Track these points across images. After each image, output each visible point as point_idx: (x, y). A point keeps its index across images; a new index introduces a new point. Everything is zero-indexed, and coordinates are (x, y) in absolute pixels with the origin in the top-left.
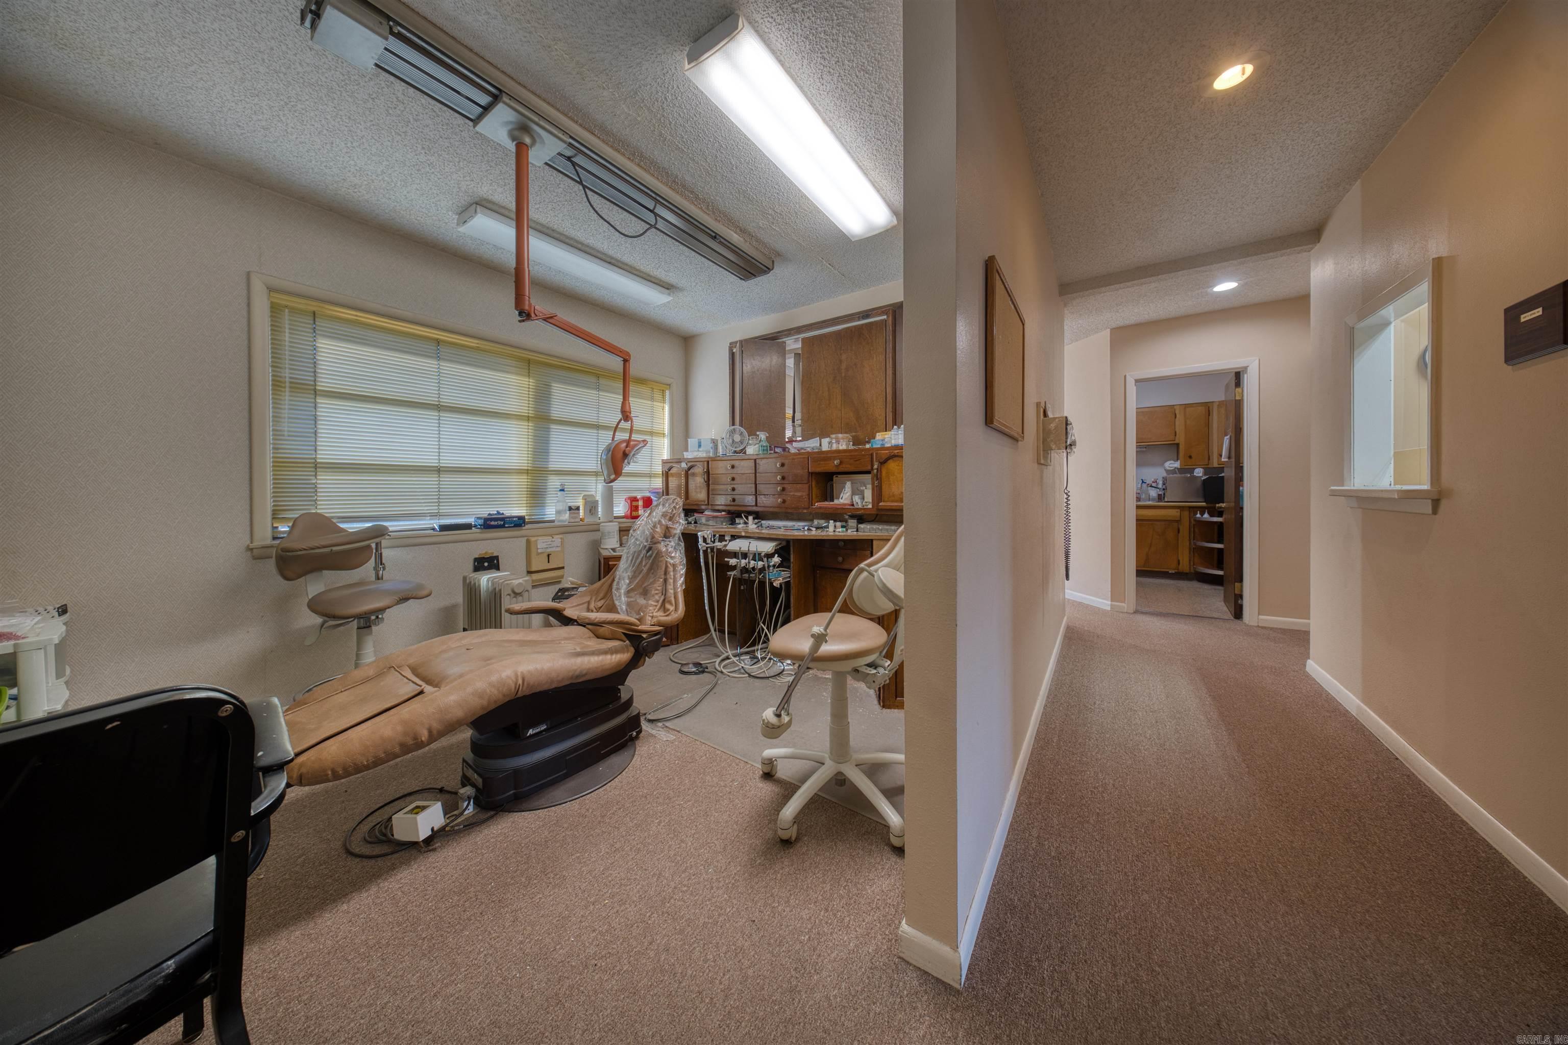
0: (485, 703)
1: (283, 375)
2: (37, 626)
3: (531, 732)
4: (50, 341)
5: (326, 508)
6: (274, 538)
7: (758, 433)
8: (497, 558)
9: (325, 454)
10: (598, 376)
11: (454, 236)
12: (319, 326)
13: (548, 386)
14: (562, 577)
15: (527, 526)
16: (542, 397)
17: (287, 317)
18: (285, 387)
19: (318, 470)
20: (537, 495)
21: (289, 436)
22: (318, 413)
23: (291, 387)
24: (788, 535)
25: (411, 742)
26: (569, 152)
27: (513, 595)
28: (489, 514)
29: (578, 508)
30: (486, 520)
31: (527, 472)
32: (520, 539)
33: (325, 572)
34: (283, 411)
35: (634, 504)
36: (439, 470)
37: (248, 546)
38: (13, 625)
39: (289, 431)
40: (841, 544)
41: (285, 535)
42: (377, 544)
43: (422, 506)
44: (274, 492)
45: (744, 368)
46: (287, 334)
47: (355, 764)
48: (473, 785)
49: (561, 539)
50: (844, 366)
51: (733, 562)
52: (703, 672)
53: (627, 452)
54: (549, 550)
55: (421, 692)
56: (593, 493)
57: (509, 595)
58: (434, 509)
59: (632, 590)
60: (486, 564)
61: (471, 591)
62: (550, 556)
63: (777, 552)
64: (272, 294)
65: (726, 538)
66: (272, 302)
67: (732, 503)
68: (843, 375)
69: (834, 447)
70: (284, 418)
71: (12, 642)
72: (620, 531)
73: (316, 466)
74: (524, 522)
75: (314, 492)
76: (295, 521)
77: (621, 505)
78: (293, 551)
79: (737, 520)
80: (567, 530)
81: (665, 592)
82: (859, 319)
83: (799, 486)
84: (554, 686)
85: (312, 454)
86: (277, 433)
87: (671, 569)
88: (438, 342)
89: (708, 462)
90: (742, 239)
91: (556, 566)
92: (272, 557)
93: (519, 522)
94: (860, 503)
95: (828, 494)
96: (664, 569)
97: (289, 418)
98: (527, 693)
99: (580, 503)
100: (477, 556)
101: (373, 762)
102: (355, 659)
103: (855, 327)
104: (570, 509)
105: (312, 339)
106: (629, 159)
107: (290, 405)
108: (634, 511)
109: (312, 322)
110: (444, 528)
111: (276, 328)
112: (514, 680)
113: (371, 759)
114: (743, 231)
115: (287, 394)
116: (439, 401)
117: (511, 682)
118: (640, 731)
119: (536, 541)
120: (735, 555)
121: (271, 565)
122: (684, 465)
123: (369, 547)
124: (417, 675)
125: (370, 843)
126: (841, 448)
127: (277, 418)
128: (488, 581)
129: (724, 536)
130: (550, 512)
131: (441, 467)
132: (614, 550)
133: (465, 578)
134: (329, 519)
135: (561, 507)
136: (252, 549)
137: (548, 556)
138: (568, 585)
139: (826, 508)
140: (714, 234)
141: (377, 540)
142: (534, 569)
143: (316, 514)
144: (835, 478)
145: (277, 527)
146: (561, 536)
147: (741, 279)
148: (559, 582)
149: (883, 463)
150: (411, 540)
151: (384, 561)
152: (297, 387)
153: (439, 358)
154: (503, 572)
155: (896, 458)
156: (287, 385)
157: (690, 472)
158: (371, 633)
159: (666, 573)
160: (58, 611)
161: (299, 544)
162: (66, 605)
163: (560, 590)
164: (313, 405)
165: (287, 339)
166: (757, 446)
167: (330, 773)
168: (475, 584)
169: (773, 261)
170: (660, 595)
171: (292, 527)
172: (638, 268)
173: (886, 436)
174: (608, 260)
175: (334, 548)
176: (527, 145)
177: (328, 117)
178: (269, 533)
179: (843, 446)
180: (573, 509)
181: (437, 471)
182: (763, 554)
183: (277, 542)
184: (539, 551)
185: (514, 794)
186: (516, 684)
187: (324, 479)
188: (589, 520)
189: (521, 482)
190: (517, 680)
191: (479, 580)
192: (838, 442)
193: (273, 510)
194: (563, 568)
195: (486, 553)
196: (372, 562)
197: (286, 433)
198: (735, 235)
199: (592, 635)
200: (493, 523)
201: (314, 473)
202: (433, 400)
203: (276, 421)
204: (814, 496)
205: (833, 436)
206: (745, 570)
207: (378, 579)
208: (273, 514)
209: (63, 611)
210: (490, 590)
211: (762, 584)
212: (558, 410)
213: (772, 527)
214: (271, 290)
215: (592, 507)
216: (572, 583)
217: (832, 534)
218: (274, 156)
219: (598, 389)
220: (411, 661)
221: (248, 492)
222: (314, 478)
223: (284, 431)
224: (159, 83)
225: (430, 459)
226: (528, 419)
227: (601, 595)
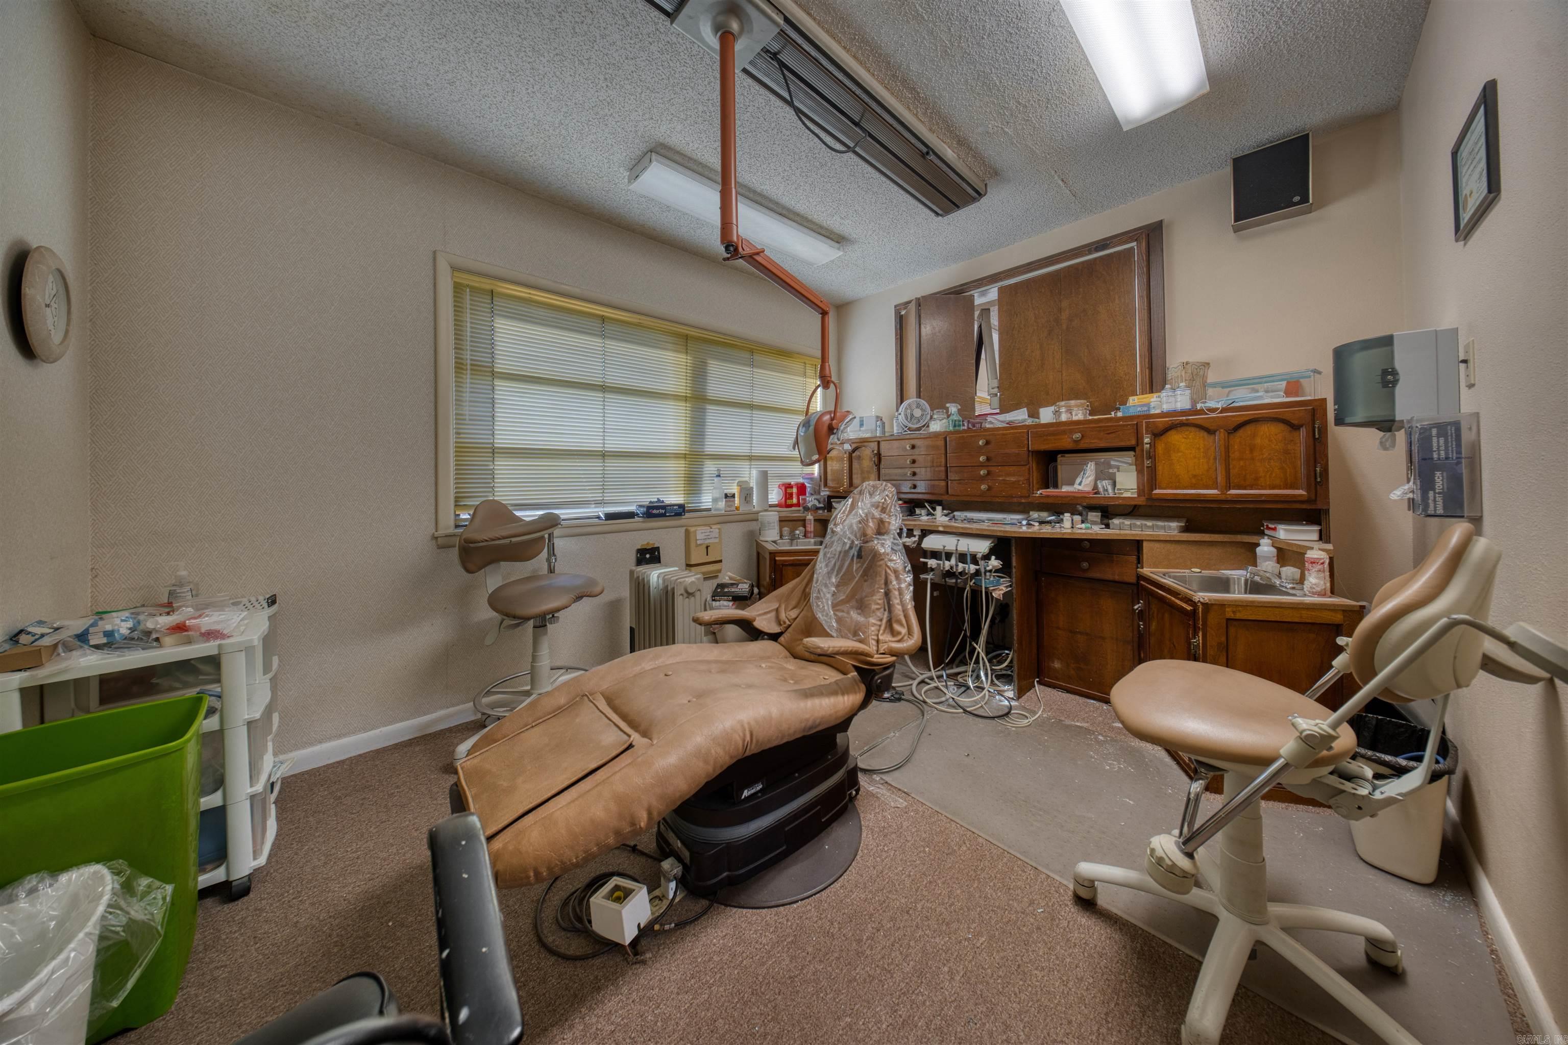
0: (710, 768)
1: (464, 357)
2: (241, 623)
3: (746, 793)
4: (268, 328)
5: (504, 494)
6: (457, 526)
7: (948, 405)
8: (658, 549)
9: (503, 439)
10: (752, 352)
11: (622, 201)
12: (496, 305)
13: (704, 364)
14: (719, 571)
15: (687, 515)
16: (699, 375)
17: (468, 297)
18: (467, 370)
19: (496, 455)
20: (693, 482)
21: (470, 420)
22: (495, 397)
23: (471, 370)
24: (996, 531)
25: (628, 829)
26: (775, 47)
27: (685, 595)
28: (651, 502)
29: (733, 496)
30: (649, 508)
31: (685, 456)
32: (680, 529)
33: (502, 563)
34: (464, 395)
35: (789, 491)
36: (604, 455)
37: (434, 534)
38: (222, 621)
39: (470, 415)
40: (1087, 544)
41: (467, 523)
42: (549, 535)
43: (586, 493)
44: (456, 479)
45: (923, 330)
46: (468, 315)
47: (562, 862)
48: (680, 860)
49: (719, 529)
50: (1064, 316)
51: (932, 563)
52: (899, 699)
53: (834, 425)
54: (708, 541)
55: (631, 746)
56: (747, 479)
57: (682, 595)
58: (598, 496)
59: (843, 602)
60: (648, 556)
61: (640, 587)
62: (709, 548)
63: (993, 552)
64: (456, 274)
65: (915, 533)
66: (455, 282)
67: (913, 491)
68: (1064, 327)
69: (1064, 417)
70: (466, 401)
71: (218, 642)
72: (780, 521)
73: (494, 451)
74: (684, 511)
75: (491, 479)
76: (476, 508)
77: (775, 492)
78: (475, 543)
79: (918, 511)
80: (724, 520)
81: (890, 608)
82: (1090, 253)
83: (1012, 469)
84: (785, 741)
85: (490, 439)
86: (459, 417)
87: (892, 577)
88: (603, 319)
89: (879, 442)
90: (955, 155)
91: (714, 560)
92: (454, 546)
93: (680, 511)
94: (1110, 490)
95: (1049, 479)
96: (883, 577)
97: (471, 401)
98: (756, 751)
99: (735, 490)
100: (639, 548)
101: (583, 858)
102: (530, 660)
103: (1083, 263)
104: (726, 496)
105: (490, 320)
106: (845, 48)
107: (471, 388)
108: (789, 499)
109: (490, 301)
110: (610, 517)
111: (458, 309)
112: (741, 734)
113: (581, 855)
114: (962, 143)
115: (468, 376)
116: (602, 382)
117: (738, 738)
118: (858, 791)
119: (696, 530)
120: (935, 555)
121: (454, 554)
122: (847, 447)
123: (543, 537)
124: (615, 709)
125: (564, 929)
126: (1075, 418)
127: (459, 402)
128: (658, 577)
129: (912, 530)
130: (707, 499)
131: (606, 451)
132: (775, 542)
133: (632, 573)
134: (505, 506)
135: (717, 494)
136: (437, 538)
137: (707, 547)
138: (726, 580)
139: (1057, 497)
140: (925, 150)
141: (550, 531)
142: (693, 562)
143: (494, 500)
144: (1060, 458)
145: (459, 515)
146: (719, 526)
147: (937, 214)
148: (716, 577)
149: (1159, 434)
150: (581, 530)
151: (555, 552)
152: (477, 369)
153: (603, 336)
154: (666, 566)
155: (1185, 428)
156: (469, 367)
157: (854, 455)
158: (546, 633)
159: (887, 583)
160: (268, 602)
161: (483, 535)
162: (275, 595)
163: (719, 586)
164: (490, 387)
165: (468, 320)
166: (944, 421)
167: (532, 874)
168: (643, 579)
169: (986, 185)
170: (882, 610)
171: (473, 516)
172: (810, 217)
173: (1152, 400)
174: (780, 210)
175: (514, 540)
176: (733, 34)
177: (512, 53)
178: (452, 523)
179: (1079, 415)
180: (729, 497)
181: (601, 455)
182: (979, 556)
183: (461, 530)
184: (699, 542)
185: (728, 876)
186: (744, 741)
187: (503, 467)
188: (744, 509)
189: (677, 468)
190: (745, 735)
191: (649, 576)
192: (1069, 411)
193: (456, 497)
194: (720, 561)
195: (648, 544)
196: (544, 554)
197: (467, 417)
198: (949, 150)
199: (788, 654)
200: (655, 511)
201: (492, 459)
202: (598, 381)
203: (459, 405)
204: (1035, 482)
205: (1063, 403)
206: (950, 574)
207: (551, 572)
208: (456, 501)
209: (272, 601)
210: (661, 586)
211: (976, 593)
212: (714, 389)
213: (971, 521)
214: (455, 269)
215: (747, 495)
216: (731, 578)
217: (1069, 531)
218: (459, 119)
219: (752, 365)
220: (605, 686)
221: (434, 478)
222: (491, 463)
223: (465, 415)
224: (356, 40)
225: (594, 443)
226: (686, 399)
227: (793, 603)
